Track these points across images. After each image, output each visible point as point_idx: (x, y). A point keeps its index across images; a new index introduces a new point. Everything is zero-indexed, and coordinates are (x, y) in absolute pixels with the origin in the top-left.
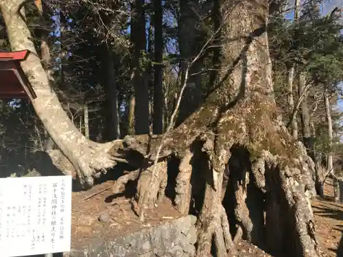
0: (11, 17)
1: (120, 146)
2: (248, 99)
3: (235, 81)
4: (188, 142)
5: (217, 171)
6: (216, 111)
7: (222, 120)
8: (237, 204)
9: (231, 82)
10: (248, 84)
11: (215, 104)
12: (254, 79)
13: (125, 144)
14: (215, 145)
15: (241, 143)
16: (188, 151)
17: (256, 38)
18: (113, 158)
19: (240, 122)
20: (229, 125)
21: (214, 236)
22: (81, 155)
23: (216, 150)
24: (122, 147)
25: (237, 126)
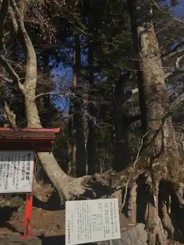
0: (30, 103)
1: (90, 180)
2: (166, 153)
3: (158, 142)
4: (135, 178)
5: (155, 195)
6: (149, 160)
7: (153, 165)
8: (164, 216)
9: (156, 143)
10: (165, 145)
11: (148, 155)
12: (168, 142)
13: (94, 179)
14: (153, 179)
15: (165, 178)
16: (135, 183)
17: (166, 119)
18: (84, 188)
19: (163, 166)
20: (158, 167)
21: (157, 236)
22: (65, 186)
23: (153, 182)
24: (92, 181)
25: (163, 168)
